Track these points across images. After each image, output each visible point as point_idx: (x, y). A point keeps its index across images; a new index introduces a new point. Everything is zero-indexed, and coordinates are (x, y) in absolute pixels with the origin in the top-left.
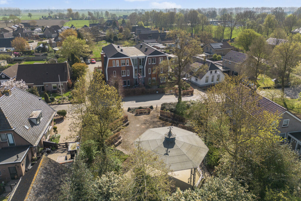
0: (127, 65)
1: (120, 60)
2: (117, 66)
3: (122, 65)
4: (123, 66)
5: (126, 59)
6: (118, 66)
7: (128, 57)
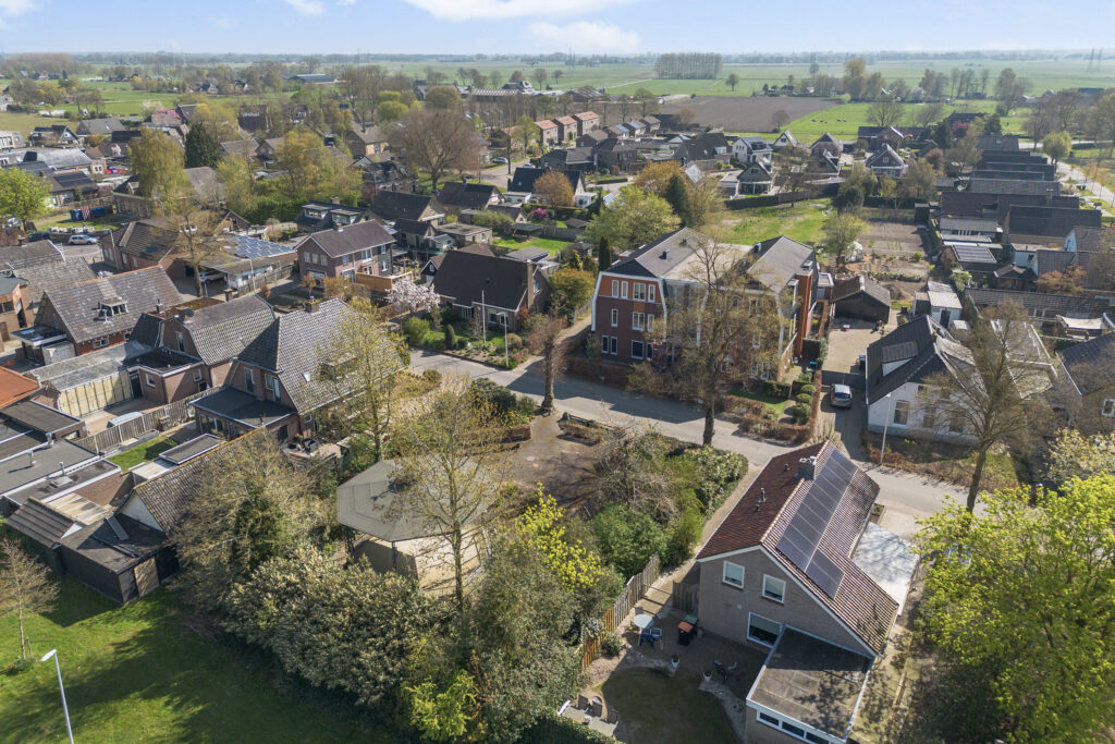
0: (650, 301)
1: (631, 281)
2: (623, 297)
3: (637, 297)
4: (639, 300)
5: (648, 283)
6: (626, 298)
7: (654, 277)
